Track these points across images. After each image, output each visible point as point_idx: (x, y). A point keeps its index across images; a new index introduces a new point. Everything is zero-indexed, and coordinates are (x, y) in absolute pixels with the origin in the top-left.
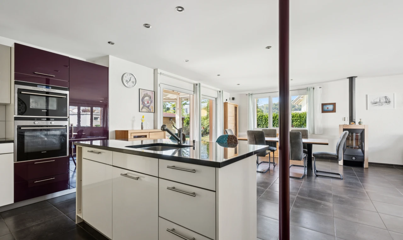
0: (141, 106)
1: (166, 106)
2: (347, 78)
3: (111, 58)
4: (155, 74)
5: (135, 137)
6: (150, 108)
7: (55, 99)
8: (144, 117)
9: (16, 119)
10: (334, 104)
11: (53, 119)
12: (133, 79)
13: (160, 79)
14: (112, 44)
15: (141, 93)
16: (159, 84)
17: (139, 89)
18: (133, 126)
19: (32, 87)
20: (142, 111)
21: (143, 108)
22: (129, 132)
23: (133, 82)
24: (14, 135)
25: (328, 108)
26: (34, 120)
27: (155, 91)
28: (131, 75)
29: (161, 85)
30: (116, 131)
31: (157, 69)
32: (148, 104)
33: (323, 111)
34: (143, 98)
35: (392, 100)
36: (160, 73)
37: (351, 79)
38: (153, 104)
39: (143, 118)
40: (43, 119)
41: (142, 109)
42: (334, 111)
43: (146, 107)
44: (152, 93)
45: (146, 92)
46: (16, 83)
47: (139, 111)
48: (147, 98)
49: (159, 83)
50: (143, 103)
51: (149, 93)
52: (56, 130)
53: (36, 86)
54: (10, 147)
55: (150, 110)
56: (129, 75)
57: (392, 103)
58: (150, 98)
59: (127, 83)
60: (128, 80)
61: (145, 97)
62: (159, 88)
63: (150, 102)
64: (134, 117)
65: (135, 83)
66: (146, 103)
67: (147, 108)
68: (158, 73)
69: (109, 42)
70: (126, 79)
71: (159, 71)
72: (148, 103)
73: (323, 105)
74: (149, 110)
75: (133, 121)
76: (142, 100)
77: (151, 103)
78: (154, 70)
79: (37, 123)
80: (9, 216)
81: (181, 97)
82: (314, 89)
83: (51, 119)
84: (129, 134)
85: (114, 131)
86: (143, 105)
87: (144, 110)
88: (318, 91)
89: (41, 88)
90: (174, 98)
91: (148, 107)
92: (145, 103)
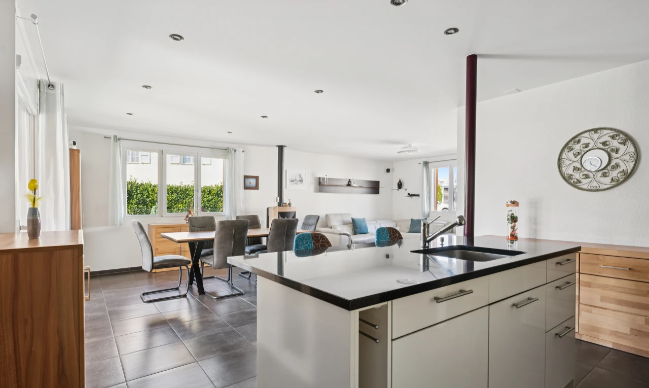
2: (277, 146)
10: (257, 178)
25: (250, 183)
33: (246, 188)
35: (304, 180)
37: (281, 148)
42: (256, 187)
57: (304, 182)
73: (246, 177)
82: (235, 151)
88: (240, 155)
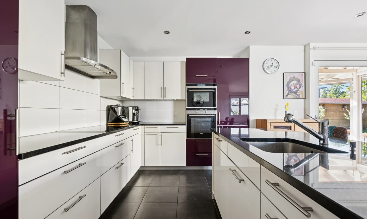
0: (286, 92)
1: (339, 89)
3: (251, 48)
4: (306, 52)
5: (275, 127)
6: (298, 93)
7: (208, 94)
8: (289, 104)
9: (187, 109)
11: (207, 109)
12: (275, 64)
13: (313, 55)
14: (248, 33)
15: (286, 77)
16: (312, 63)
17: (284, 73)
18: (275, 114)
19: (195, 86)
20: (288, 98)
21: (288, 94)
22: (268, 121)
23: (275, 67)
24: (185, 120)
26: (196, 110)
27: (306, 72)
28: (272, 59)
29: (315, 63)
30: (257, 120)
31: (309, 44)
32: (296, 89)
34: (289, 83)
36: (314, 47)
38: (303, 89)
39: (287, 105)
40: (201, 109)
41: (287, 96)
43: (293, 92)
44: (302, 75)
45: (292, 75)
46: (187, 85)
47: (284, 98)
48: (294, 82)
49: (311, 61)
50: (289, 88)
51: (297, 76)
52: (208, 117)
53: (196, 85)
54: (184, 128)
55: (299, 95)
56: (270, 60)
58: (299, 81)
59: (268, 69)
60: (270, 66)
61: (291, 81)
62: (311, 67)
63: (298, 86)
64: (277, 105)
65: (278, 67)
66: (293, 88)
67: (294, 94)
68: (310, 49)
69: (246, 33)
70: (267, 65)
71: (312, 45)
72: (295, 87)
74: (296, 96)
75: (276, 110)
76: (287, 85)
77: (300, 87)
78: (305, 46)
79: (198, 112)
80: (183, 174)
81: (360, 74)
83: (205, 109)
84: (268, 123)
85: (255, 120)
86: (289, 90)
87: (289, 97)
89: (199, 86)
90: (348, 78)
91: (296, 93)
92: (291, 89)
